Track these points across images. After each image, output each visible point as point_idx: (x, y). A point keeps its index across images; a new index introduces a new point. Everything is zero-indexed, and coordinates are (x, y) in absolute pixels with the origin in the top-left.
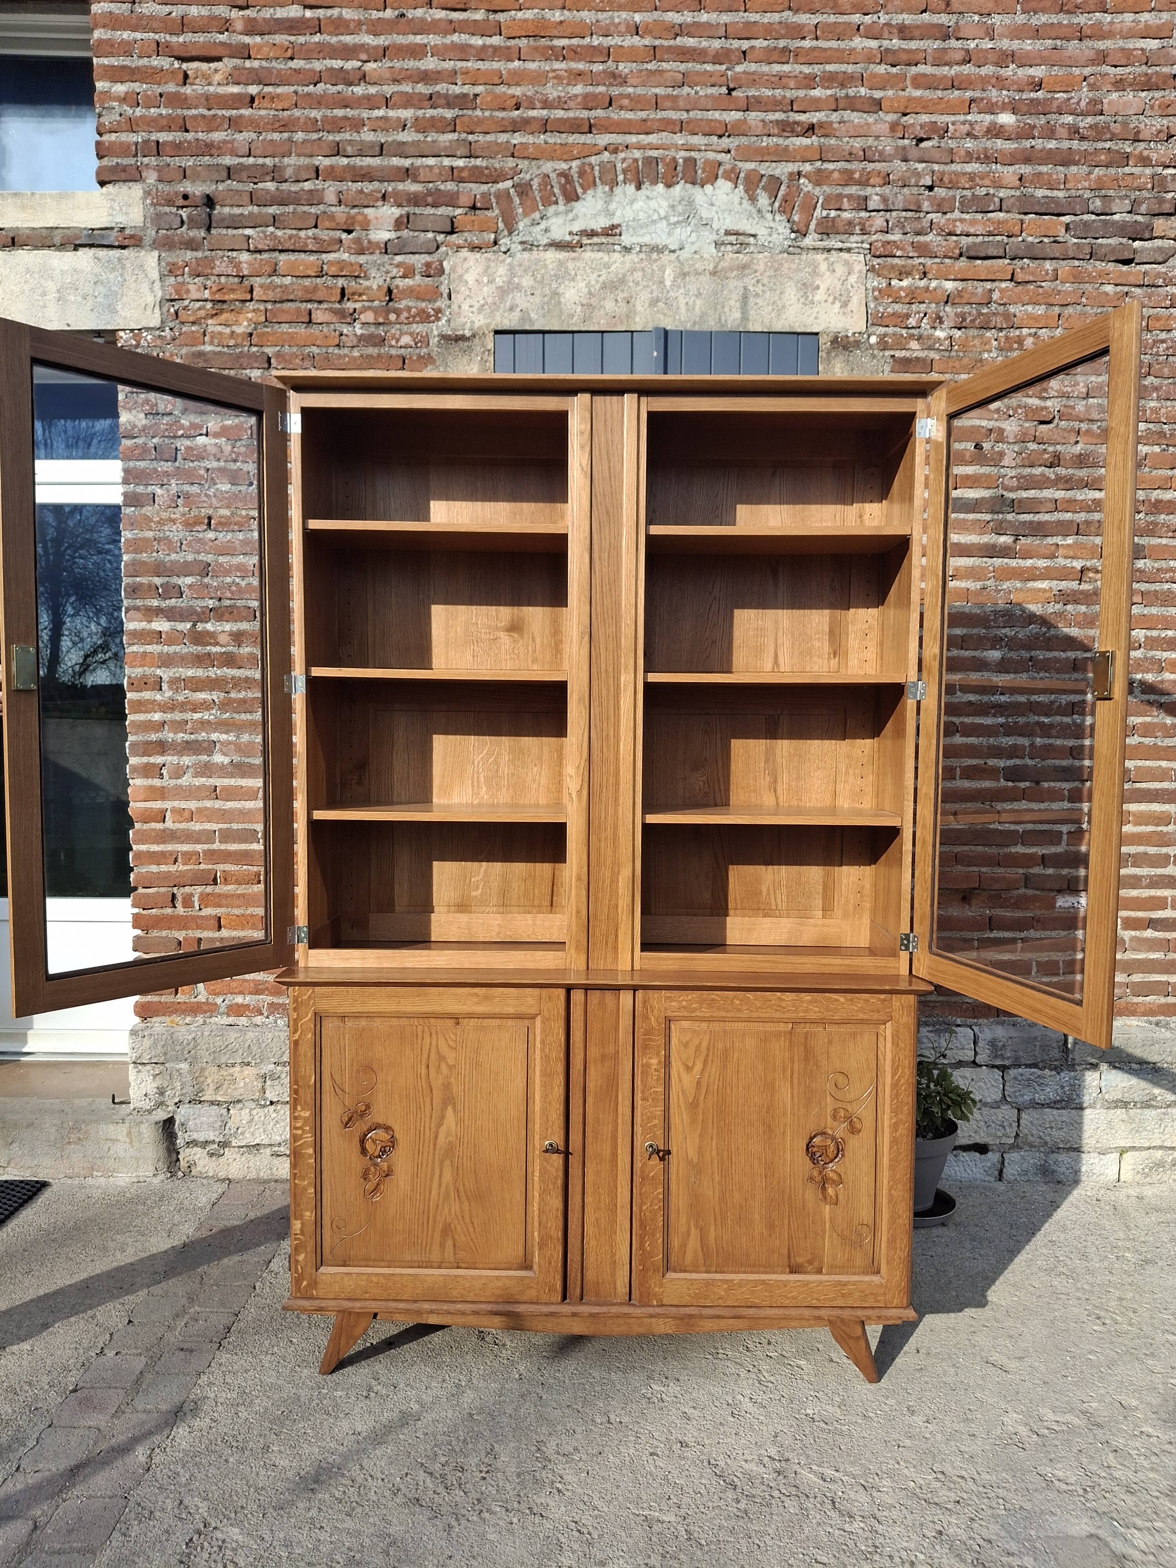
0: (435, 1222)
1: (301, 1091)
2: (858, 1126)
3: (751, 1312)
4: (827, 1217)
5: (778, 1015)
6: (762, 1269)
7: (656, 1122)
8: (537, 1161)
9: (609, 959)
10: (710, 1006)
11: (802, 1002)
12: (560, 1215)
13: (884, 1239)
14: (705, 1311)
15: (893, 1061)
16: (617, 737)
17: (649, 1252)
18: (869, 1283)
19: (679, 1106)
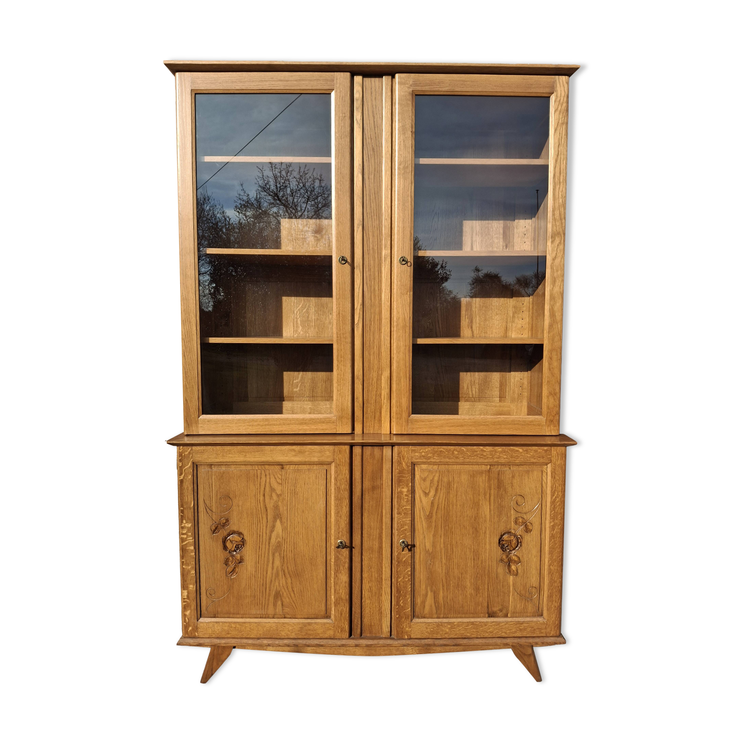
0: (270, 590)
1: (185, 512)
2: (530, 527)
3: (465, 641)
4: (511, 583)
5: (481, 460)
6: (471, 615)
7: (407, 527)
8: (333, 553)
9: (376, 427)
10: (439, 455)
11: (496, 452)
12: (347, 585)
13: (546, 595)
14: (437, 642)
15: (552, 488)
16: (380, 290)
17: (402, 607)
18: (536, 622)
19: (420, 518)
